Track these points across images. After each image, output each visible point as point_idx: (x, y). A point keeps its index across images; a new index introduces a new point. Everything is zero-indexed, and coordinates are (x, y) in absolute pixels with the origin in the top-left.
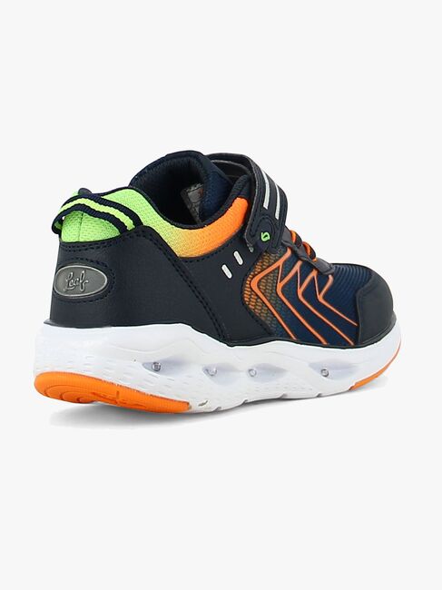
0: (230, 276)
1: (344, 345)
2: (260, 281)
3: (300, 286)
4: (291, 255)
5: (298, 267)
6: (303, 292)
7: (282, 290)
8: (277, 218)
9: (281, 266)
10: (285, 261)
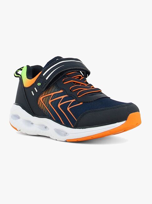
0: (33, 95)
1: (70, 127)
2: (43, 98)
3: (61, 103)
4: (61, 93)
5: (63, 97)
6: (61, 105)
7: (51, 103)
8: (47, 79)
9: (52, 95)
10: (55, 94)
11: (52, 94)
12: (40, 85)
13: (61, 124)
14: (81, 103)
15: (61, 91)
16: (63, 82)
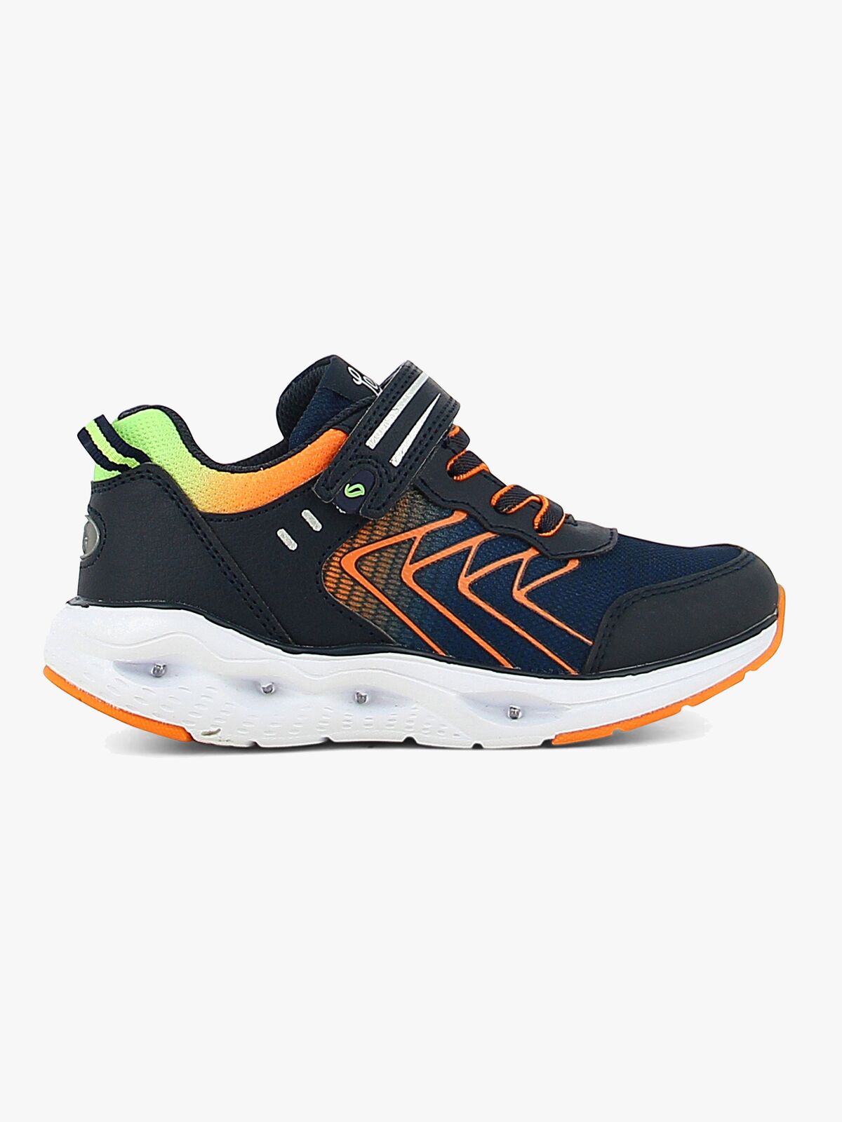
0: (292, 546)
2: (362, 558)
3: (470, 572)
4: (460, 523)
5: (475, 542)
6: (474, 582)
7: (413, 577)
8: (396, 460)
9: (419, 538)
10: (433, 531)
11: (419, 533)
12: (362, 492)
13: (495, 666)
14: (573, 565)
15: (459, 517)
16: (453, 472)
